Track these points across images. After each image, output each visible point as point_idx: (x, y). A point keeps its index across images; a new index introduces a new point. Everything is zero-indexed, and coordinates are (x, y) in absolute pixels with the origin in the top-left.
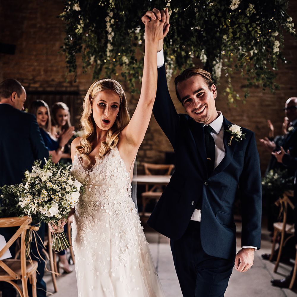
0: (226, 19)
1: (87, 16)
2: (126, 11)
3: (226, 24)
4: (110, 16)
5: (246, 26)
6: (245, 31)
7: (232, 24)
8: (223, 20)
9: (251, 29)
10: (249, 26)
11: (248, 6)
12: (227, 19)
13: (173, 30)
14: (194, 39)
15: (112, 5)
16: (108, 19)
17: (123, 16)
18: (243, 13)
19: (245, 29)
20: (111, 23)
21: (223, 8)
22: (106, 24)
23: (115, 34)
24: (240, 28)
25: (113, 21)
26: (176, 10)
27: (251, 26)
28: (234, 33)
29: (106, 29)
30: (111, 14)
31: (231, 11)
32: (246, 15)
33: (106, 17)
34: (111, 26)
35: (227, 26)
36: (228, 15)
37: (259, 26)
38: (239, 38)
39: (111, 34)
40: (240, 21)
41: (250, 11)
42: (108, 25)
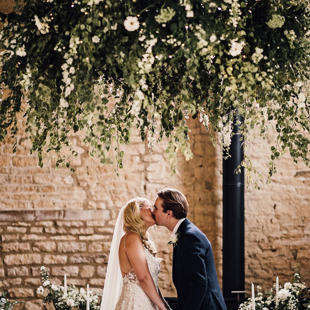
0: (226, 67)
1: (36, 64)
2: (91, 58)
3: (227, 74)
4: (68, 63)
5: (254, 75)
6: (252, 82)
7: (235, 73)
8: (222, 68)
9: (260, 79)
10: (257, 75)
11: (254, 51)
12: (228, 66)
13: (157, 81)
14: (185, 92)
15: (73, 51)
16: (64, 67)
17: (87, 63)
18: (249, 59)
19: (251, 78)
20: (70, 72)
21: (221, 54)
22: (63, 73)
23: (76, 87)
24: (246, 78)
25: (72, 70)
26: (160, 57)
27: (261, 75)
28: (239, 84)
29: (62, 80)
30: (70, 61)
31: (230, 57)
32: (252, 62)
33: (62, 64)
34: (70, 76)
35: (229, 76)
36: (228, 62)
37: (272, 75)
38: (246, 90)
39: (69, 85)
40: (246, 69)
41: (257, 58)
42: (66, 74)
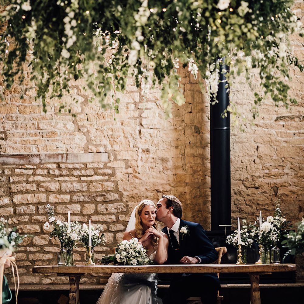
0: (215, 20)
1: (41, 17)
2: (92, 11)
3: (216, 26)
4: (70, 17)
5: (240, 27)
6: (238, 33)
7: (224, 25)
8: (211, 20)
9: (245, 30)
10: (243, 27)
11: (240, 5)
14: (177, 43)
15: (74, 5)
16: (66, 20)
17: (88, 16)
18: (235, 12)
19: (238, 30)
20: (72, 25)
21: (210, 7)
22: (65, 26)
23: (78, 39)
24: (233, 30)
25: (74, 23)
26: (154, 10)
27: (246, 27)
28: (227, 36)
29: (65, 32)
30: (72, 15)
31: (219, 10)
32: (238, 15)
33: (64, 17)
34: (72, 28)
35: (217, 28)
36: (216, 15)
37: (256, 27)
38: (233, 41)
39: (71, 37)
40: (233, 21)
41: (243, 11)
42: (68, 27)
